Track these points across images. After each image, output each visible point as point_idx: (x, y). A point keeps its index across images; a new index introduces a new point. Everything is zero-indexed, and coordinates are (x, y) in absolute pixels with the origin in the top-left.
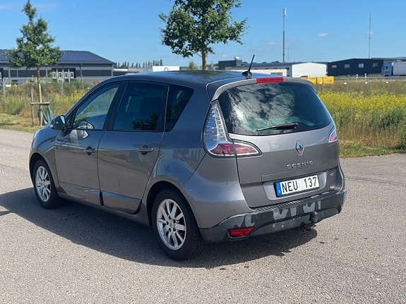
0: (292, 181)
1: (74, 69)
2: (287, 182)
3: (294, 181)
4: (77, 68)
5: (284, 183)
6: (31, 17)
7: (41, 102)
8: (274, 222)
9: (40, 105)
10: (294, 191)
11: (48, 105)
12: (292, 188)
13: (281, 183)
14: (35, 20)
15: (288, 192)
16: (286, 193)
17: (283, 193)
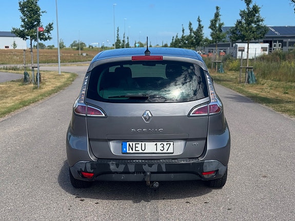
0: (140, 143)
1: (282, 41)
2: (134, 143)
3: (143, 143)
4: (285, 40)
5: (131, 143)
6: (248, 5)
7: (248, 66)
8: (111, 173)
9: (247, 68)
10: (141, 151)
11: (251, 68)
12: (139, 148)
13: (128, 143)
14: (251, 6)
15: (134, 151)
16: (131, 151)
17: (128, 151)
